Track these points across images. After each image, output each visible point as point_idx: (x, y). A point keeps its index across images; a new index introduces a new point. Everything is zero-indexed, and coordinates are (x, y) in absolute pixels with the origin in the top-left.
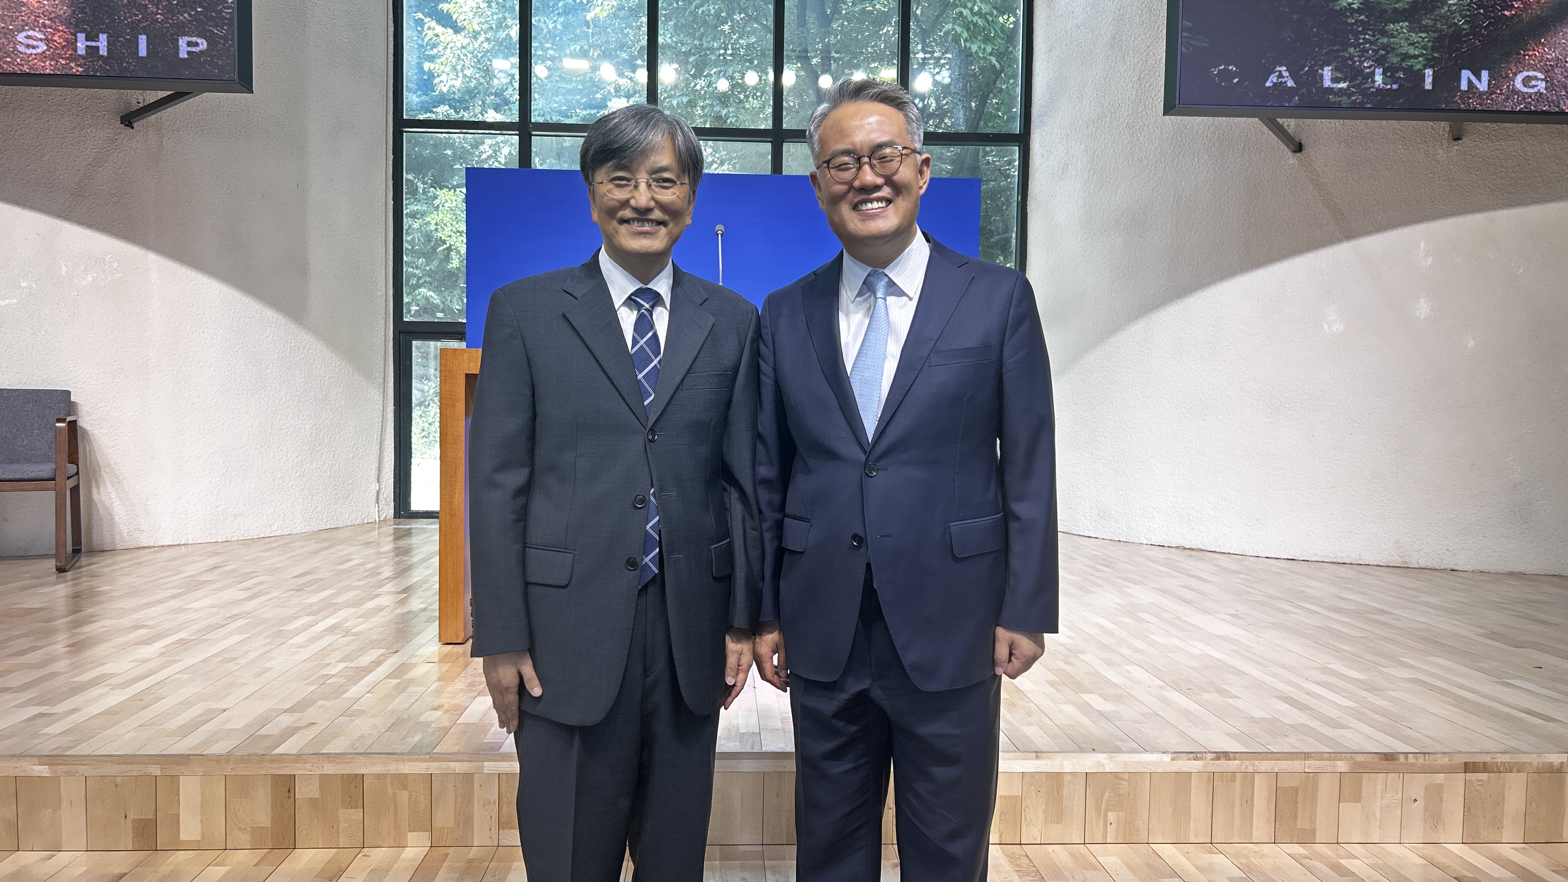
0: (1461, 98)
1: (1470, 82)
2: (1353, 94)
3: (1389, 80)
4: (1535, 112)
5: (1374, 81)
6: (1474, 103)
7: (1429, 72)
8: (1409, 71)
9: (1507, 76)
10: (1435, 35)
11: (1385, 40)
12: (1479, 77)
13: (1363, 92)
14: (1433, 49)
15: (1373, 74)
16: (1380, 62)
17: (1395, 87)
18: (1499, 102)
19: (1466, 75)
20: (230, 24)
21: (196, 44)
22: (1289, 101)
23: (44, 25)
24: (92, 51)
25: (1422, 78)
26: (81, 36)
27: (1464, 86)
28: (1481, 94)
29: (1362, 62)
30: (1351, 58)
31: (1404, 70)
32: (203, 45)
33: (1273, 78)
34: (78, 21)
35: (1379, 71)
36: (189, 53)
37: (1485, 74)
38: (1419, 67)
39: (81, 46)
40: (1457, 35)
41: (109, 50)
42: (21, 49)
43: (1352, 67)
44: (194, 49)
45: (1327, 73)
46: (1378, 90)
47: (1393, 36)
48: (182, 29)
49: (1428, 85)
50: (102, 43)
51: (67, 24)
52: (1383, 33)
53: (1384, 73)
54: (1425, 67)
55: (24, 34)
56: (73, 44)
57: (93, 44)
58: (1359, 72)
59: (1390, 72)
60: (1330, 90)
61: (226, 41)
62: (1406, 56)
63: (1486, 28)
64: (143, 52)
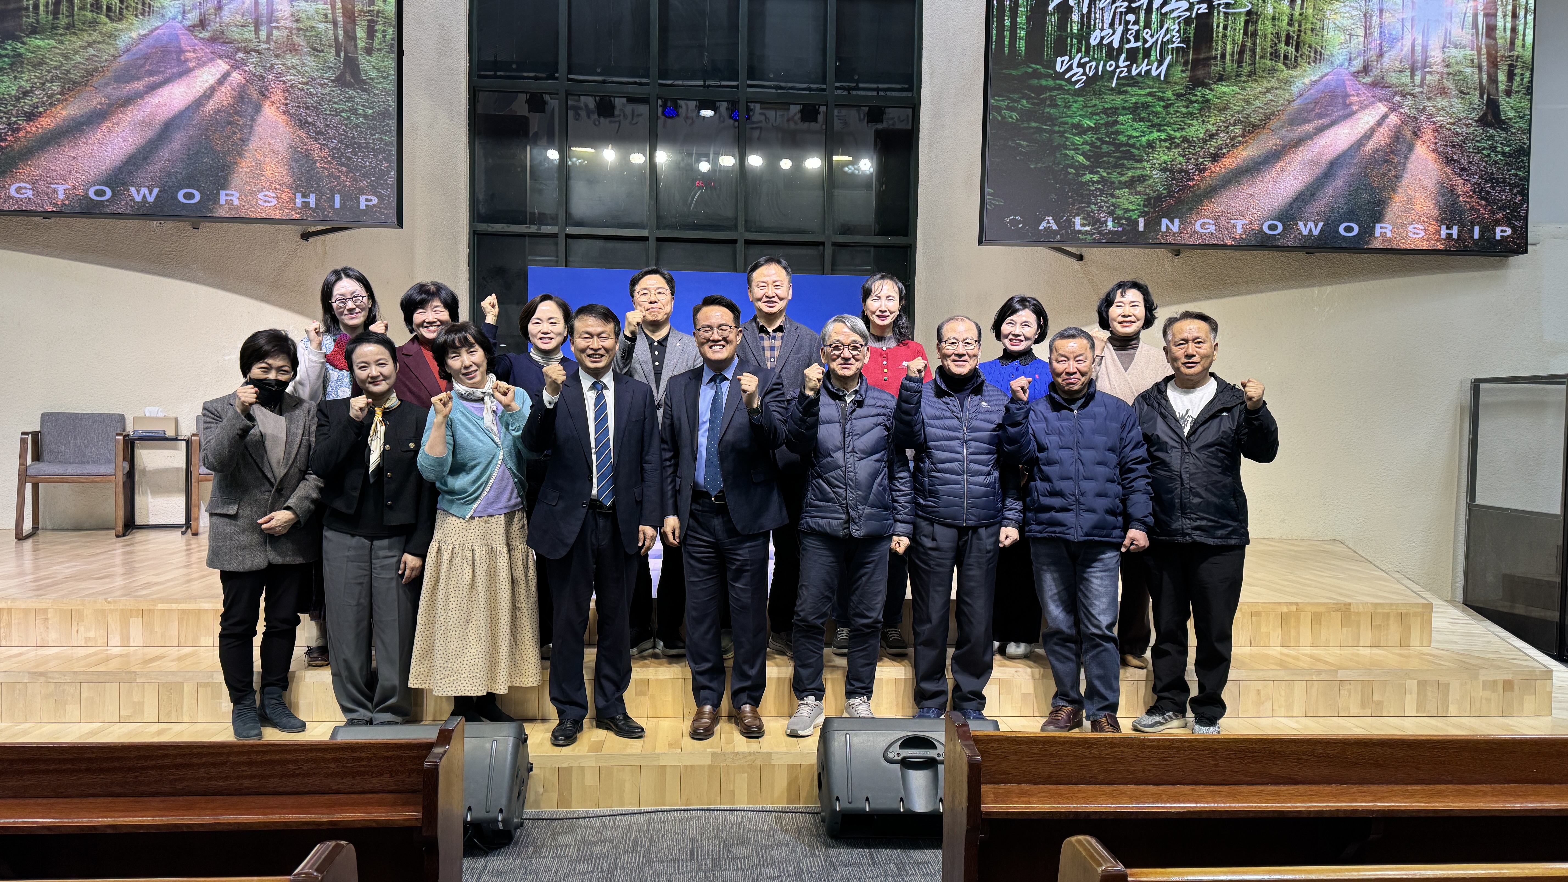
0: (1162, 236)
1: (1167, 226)
2: (1094, 234)
3: (1116, 225)
4: (1208, 245)
5: (1107, 226)
6: (1170, 239)
7: (1141, 221)
8: (1128, 219)
9: (1191, 222)
10: (1146, 197)
11: (1114, 200)
12: (1173, 223)
13: (1100, 233)
14: (1145, 206)
15: (1106, 221)
16: (1111, 213)
17: (1120, 229)
18: (1187, 239)
19: (1165, 222)
20: (392, 189)
21: (371, 200)
22: (1054, 238)
23: (276, 189)
24: (306, 205)
25: (1137, 223)
26: (299, 195)
27: (1164, 229)
28: (1174, 234)
29: (1099, 214)
30: (1092, 212)
31: (1126, 219)
32: (375, 201)
33: (1044, 224)
34: (297, 186)
35: (1110, 219)
36: (366, 206)
37: (1176, 221)
38: (1135, 217)
39: (299, 201)
40: (1159, 198)
41: (316, 204)
42: (261, 202)
43: (1093, 217)
44: (368, 203)
45: (1078, 221)
46: (1110, 232)
47: (1119, 198)
48: (361, 191)
49: (1141, 228)
50: (312, 200)
51: (291, 188)
52: (1113, 196)
53: (1113, 221)
54: (1139, 216)
55: (262, 194)
56: (293, 200)
57: (306, 200)
58: (1099, 220)
59: (1117, 220)
60: (1080, 232)
61: (389, 198)
62: (1127, 210)
63: (1177, 193)
64: (337, 205)
